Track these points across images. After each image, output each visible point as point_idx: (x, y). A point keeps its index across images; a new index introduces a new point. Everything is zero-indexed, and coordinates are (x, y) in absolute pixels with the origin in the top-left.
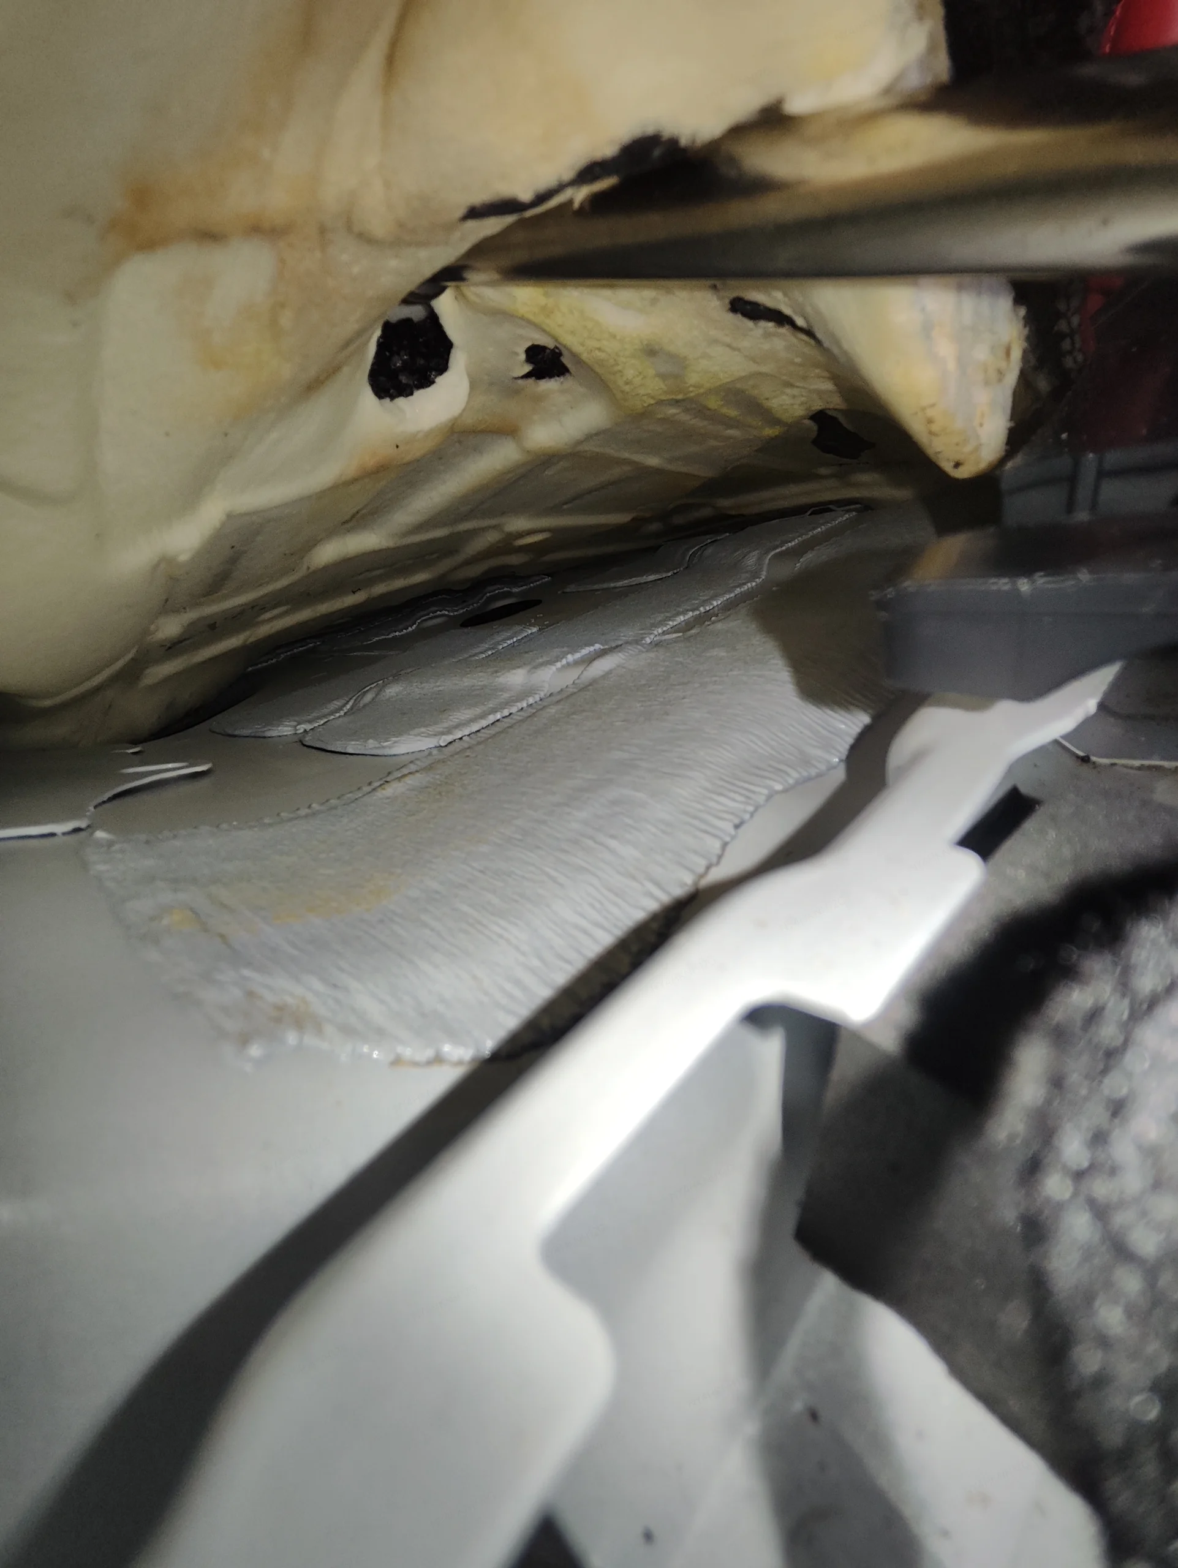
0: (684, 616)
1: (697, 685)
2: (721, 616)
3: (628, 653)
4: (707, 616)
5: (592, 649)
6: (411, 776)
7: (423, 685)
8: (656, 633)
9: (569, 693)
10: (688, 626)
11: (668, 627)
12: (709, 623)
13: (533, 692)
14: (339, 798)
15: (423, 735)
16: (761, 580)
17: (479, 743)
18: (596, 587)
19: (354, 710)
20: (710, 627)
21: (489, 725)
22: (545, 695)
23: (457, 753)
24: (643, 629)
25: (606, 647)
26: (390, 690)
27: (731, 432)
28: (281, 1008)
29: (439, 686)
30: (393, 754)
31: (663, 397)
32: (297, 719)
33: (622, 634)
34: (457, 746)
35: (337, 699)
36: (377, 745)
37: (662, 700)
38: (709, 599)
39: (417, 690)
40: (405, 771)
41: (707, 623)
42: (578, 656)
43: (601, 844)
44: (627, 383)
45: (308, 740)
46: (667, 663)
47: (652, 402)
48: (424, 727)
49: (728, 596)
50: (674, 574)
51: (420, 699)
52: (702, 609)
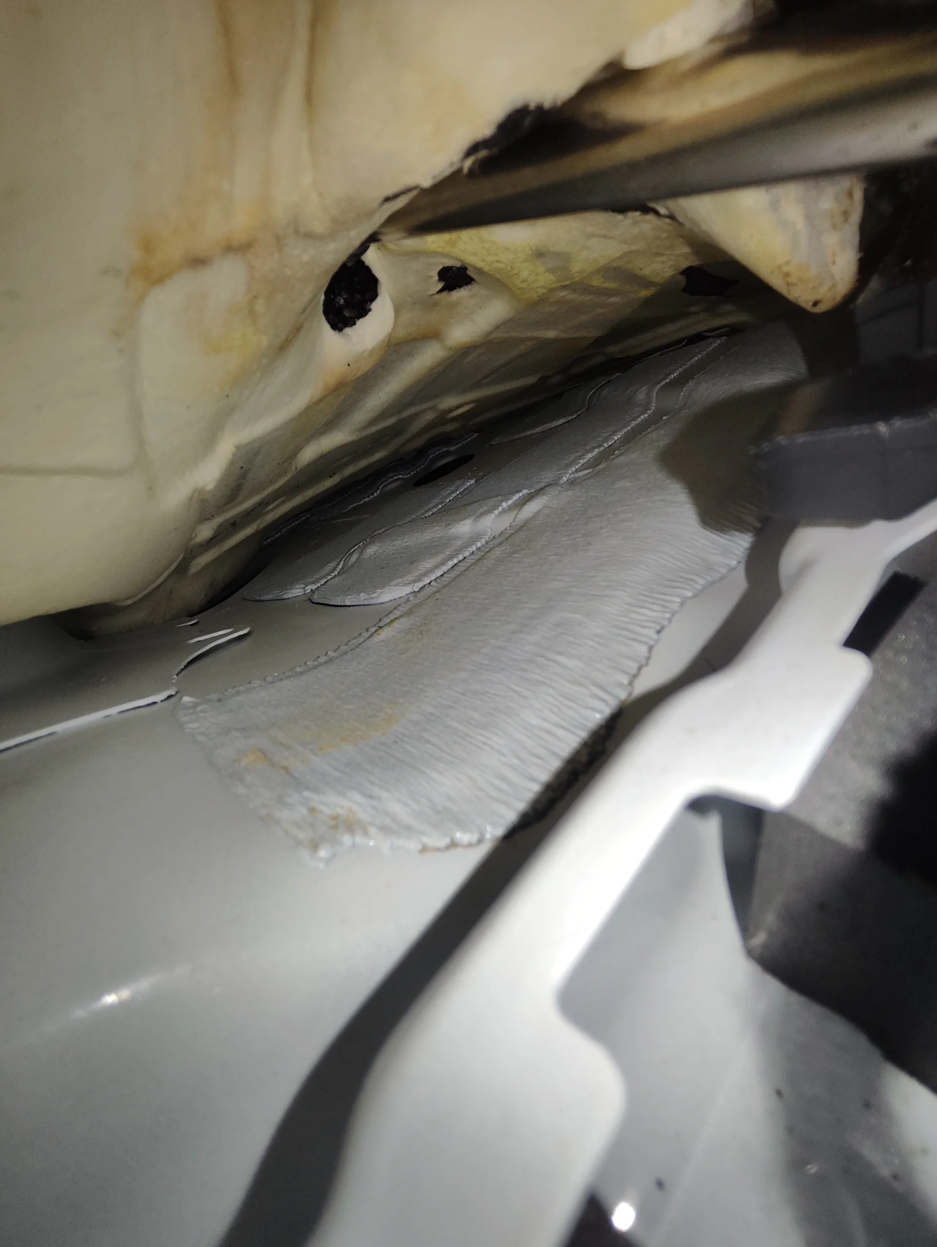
0: (592, 454)
1: (610, 515)
2: (623, 450)
3: (551, 494)
4: (610, 452)
5: (521, 494)
6: (397, 621)
7: (394, 543)
8: (570, 471)
9: (508, 535)
10: (597, 462)
11: (580, 465)
12: (613, 457)
13: (479, 537)
14: (346, 644)
15: (400, 585)
16: (652, 411)
17: (445, 586)
18: (517, 436)
19: (345, 569)
20: (616, 461)
21: (449, 569)
22: (489, 538)
23: (429, 597)
24: (559, 470)
25: (532, 491)
26: (369, 550)
27: (613, 299)
28: (335, 818)
29: (406, 542)
30: (380, 602)
31: (554, 286)
32: (304, 582)
33: (543, 477)
34: (428, 591)
35: (330, 562)
36: (368, 597)
37: (583, 532)
38: (610, 435)
39: (389, 547)
40: (392, 617)
41: (611, 457)
42: (510, 502)
43: (551, 660)
44: (523, 282)
45: (315, 598)
46: (583, 499)
47: (545, 291)
48: (400, 578)
49: (626, 430)
50: (578, 415)
51: (393, 554)
52: (606, 445)
